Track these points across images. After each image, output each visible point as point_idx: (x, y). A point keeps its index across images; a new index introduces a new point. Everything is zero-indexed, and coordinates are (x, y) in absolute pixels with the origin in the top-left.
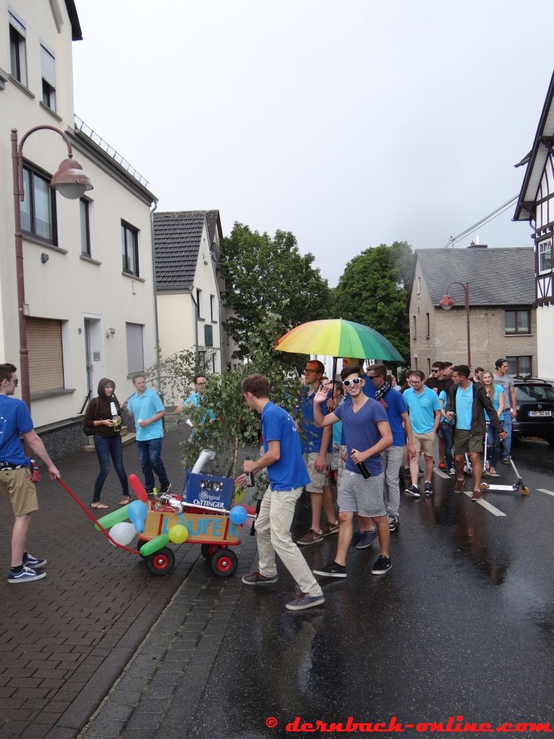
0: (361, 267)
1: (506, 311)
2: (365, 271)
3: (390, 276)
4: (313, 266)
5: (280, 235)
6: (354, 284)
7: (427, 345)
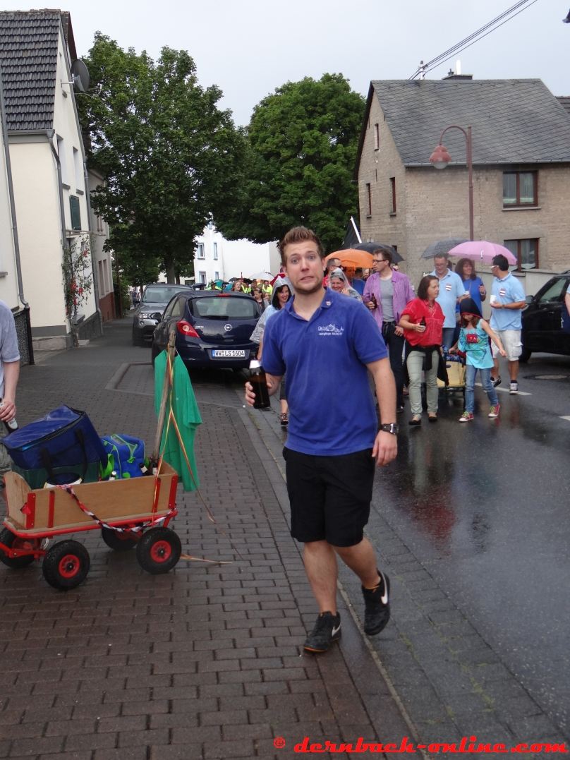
0: (278, 111)
1: (505, 173)
2: (283, 118)
3: (321, 125)
4: (221, 106)
5: (168, 56)
6: (268, 137)
7: (392, 226)
